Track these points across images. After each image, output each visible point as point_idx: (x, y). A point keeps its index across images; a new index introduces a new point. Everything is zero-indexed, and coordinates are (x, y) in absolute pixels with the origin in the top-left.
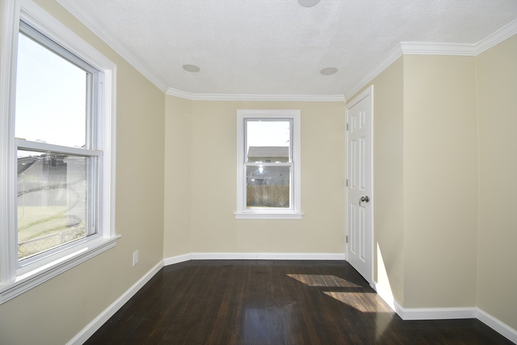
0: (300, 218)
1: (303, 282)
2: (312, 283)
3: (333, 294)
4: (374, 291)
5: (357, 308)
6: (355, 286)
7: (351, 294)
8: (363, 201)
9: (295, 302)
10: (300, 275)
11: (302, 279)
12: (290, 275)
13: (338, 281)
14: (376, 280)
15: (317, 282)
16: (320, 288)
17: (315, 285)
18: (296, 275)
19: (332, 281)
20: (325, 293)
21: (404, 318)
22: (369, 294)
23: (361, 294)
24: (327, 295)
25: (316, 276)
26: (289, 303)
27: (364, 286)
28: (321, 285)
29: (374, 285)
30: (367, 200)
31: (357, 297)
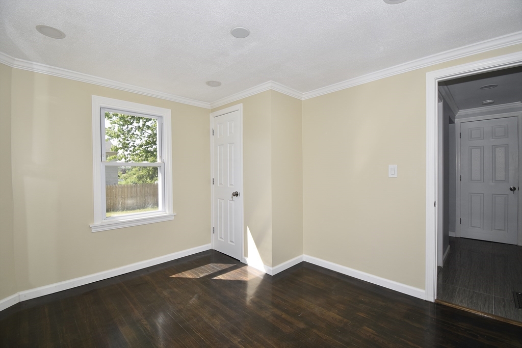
0: (173, 218)
1: (190, 277)
2: (199, 275)
3: (220, 277)
4: (246, 265)
5: (243, 280)
6: (231, 265)
7: (232, 272)
8: (234, 196)
9: (196, 295)
10: (183, 273)
11: (188, 275)
12: (173, 276)
13: (217, 267)
14: (246, 255)
15: (202, 273)
16: (206, 276)
17: (202, 276)
18: (179, 274)
19: (213, 268)
20: (214, 278)
21: (272, 274)
22: (243, 268)
23: (239, 269)
24: (216, 280)
25: (197, 268)
26: (191, 298)
27: (237, 263)
28: (207, 274)
29: (245, 260)
30: (237, 195)
31: (238, 273)
